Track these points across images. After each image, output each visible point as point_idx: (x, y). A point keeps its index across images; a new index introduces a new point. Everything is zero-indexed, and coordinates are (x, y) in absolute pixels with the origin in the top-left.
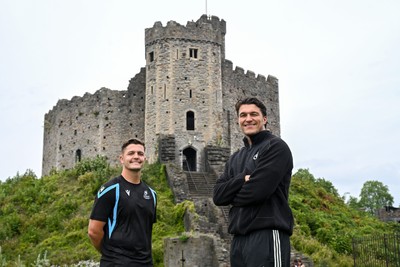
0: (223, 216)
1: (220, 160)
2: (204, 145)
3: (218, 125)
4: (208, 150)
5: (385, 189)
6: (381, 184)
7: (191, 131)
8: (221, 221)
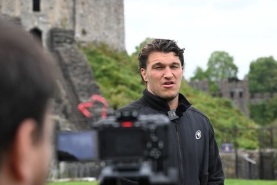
0: (67, 97)
1: (65, 42)
2: (50, 27)
3: (63, 7)
4: (53, 33)
5: (231, 59)
6: (227, 54)
7: (37, 13)
8: (66, 102)
